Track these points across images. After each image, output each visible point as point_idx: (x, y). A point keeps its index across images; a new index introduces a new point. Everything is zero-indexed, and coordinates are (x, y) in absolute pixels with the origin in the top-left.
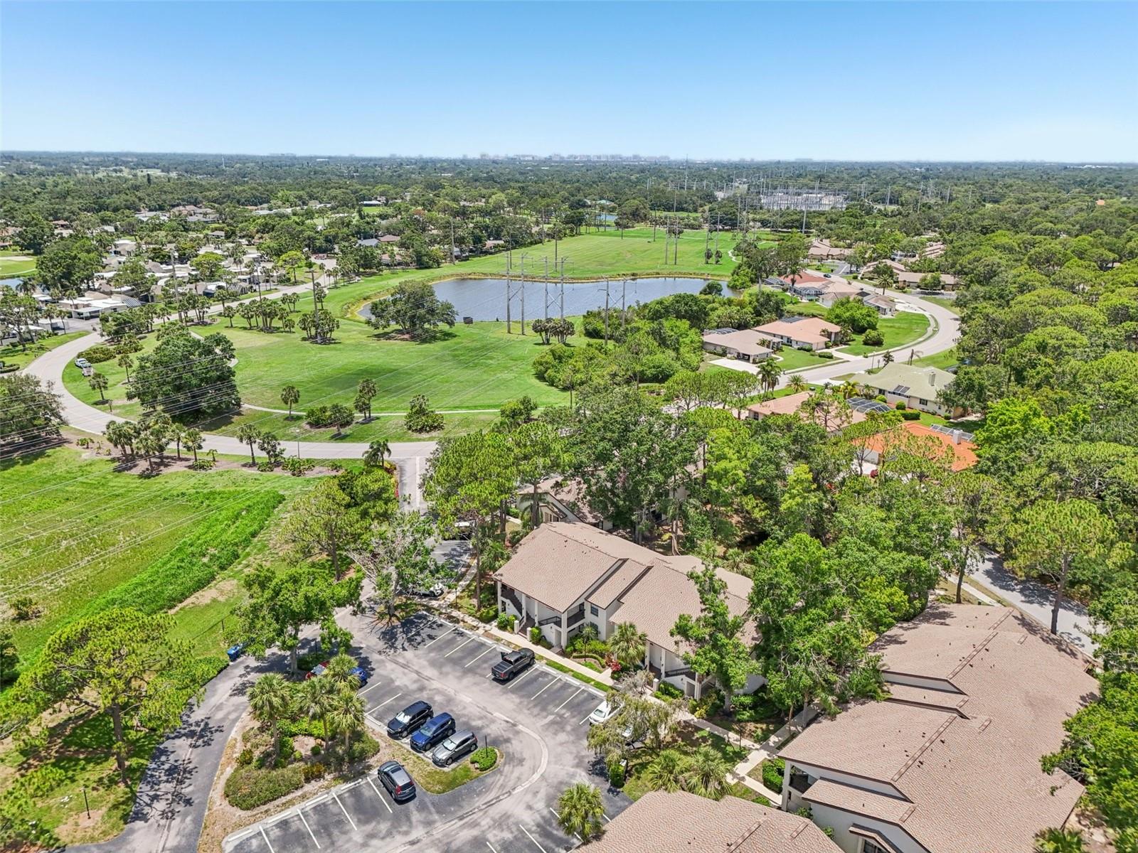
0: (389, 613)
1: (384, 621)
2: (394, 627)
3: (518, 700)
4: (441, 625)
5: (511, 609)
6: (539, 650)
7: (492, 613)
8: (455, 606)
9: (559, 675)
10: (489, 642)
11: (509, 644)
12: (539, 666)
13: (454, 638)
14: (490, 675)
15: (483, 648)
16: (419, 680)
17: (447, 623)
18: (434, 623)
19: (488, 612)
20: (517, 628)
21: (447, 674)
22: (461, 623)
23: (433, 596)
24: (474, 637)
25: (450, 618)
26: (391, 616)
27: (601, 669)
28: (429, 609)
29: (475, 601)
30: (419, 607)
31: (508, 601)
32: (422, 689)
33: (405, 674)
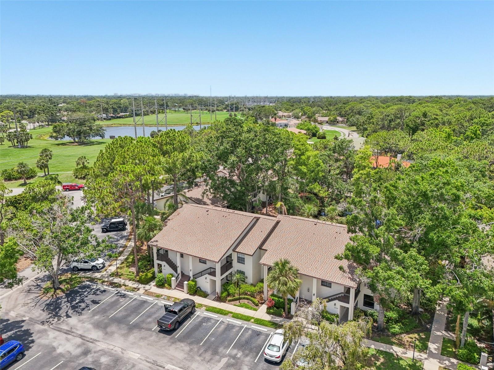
0: (54, 287)
1: (49, 295)
2: (58, 299)
3: (187, 348)
4: (104, 291)
5: (167, 270)
6: (197, 299)
7: (150, 275)
8: (116, 274)
9: (221, 318)
10: (150, 299)
11: (169, 298)
12: (200, 313)
13: (118, 300)
14: (156, 327)
15: (146, 305)
16: (84, 344)
17: (110, 288)
18: (97, 290)
19: (146, 275)
20: (174, 284)
21: (113, 333)
22: (123, 287)
23: (95, 269)
24: (136, 297)
25: (112, 284)
26: (56, 290)
27: (256, 307)
28: (92, 280)
29: (133, 270)
30: (84, 279)
31: (163, 263)
32: (86, 353)
33: (68, 340)
